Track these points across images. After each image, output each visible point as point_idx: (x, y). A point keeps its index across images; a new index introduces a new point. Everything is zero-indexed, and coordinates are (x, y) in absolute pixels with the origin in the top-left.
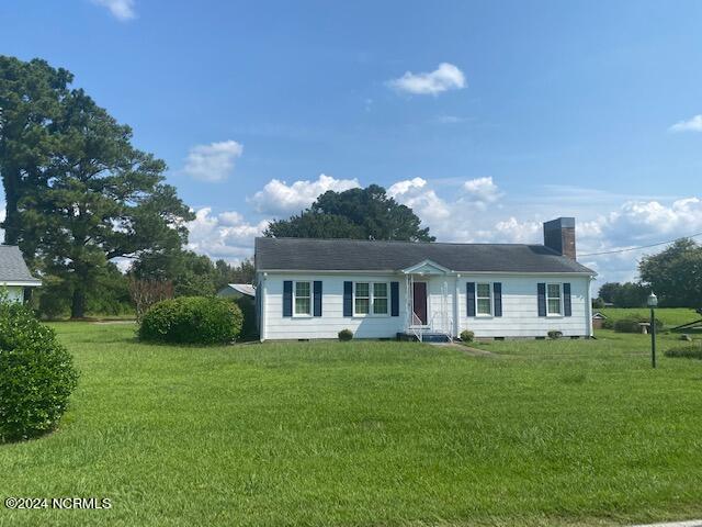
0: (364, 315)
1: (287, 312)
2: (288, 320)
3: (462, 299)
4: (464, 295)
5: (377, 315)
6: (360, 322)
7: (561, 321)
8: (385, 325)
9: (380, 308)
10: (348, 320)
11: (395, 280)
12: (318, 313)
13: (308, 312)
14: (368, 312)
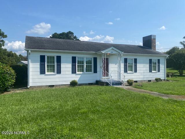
0: (81, 73)
1: (42, 72)
2: (43, 76)
3: (122, 65)
4: (123, 64)
5: (88, 73)
6: (80, 76)
7: (156, 74)
8: (91, 77)
9: (88, 69)
10: (74, 75)
11: (95, 57)
12: (59, 72)
13: (54, 71)
14: (83, 71)
